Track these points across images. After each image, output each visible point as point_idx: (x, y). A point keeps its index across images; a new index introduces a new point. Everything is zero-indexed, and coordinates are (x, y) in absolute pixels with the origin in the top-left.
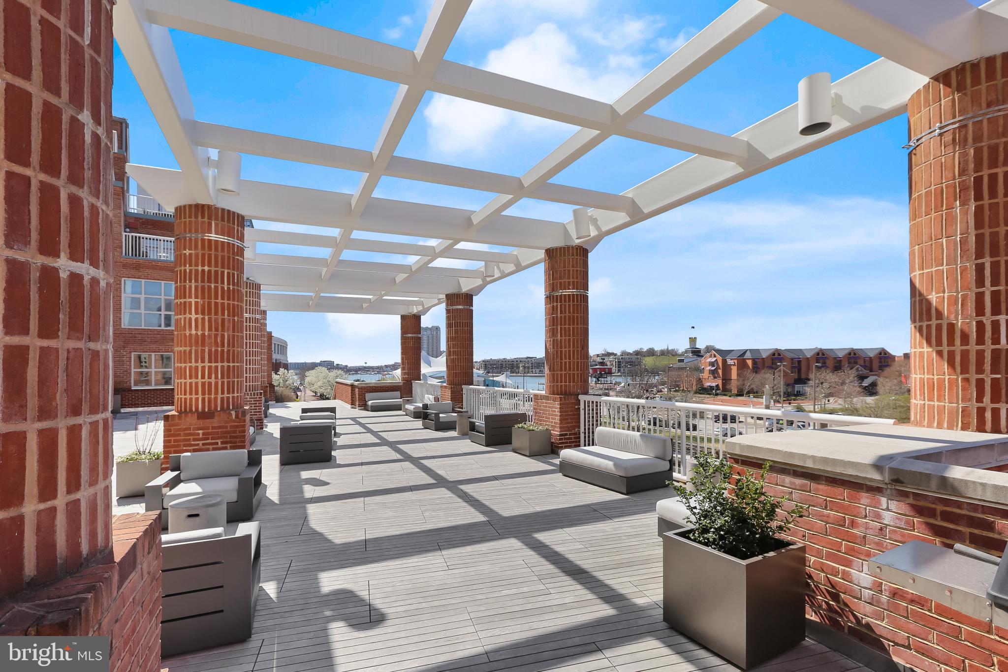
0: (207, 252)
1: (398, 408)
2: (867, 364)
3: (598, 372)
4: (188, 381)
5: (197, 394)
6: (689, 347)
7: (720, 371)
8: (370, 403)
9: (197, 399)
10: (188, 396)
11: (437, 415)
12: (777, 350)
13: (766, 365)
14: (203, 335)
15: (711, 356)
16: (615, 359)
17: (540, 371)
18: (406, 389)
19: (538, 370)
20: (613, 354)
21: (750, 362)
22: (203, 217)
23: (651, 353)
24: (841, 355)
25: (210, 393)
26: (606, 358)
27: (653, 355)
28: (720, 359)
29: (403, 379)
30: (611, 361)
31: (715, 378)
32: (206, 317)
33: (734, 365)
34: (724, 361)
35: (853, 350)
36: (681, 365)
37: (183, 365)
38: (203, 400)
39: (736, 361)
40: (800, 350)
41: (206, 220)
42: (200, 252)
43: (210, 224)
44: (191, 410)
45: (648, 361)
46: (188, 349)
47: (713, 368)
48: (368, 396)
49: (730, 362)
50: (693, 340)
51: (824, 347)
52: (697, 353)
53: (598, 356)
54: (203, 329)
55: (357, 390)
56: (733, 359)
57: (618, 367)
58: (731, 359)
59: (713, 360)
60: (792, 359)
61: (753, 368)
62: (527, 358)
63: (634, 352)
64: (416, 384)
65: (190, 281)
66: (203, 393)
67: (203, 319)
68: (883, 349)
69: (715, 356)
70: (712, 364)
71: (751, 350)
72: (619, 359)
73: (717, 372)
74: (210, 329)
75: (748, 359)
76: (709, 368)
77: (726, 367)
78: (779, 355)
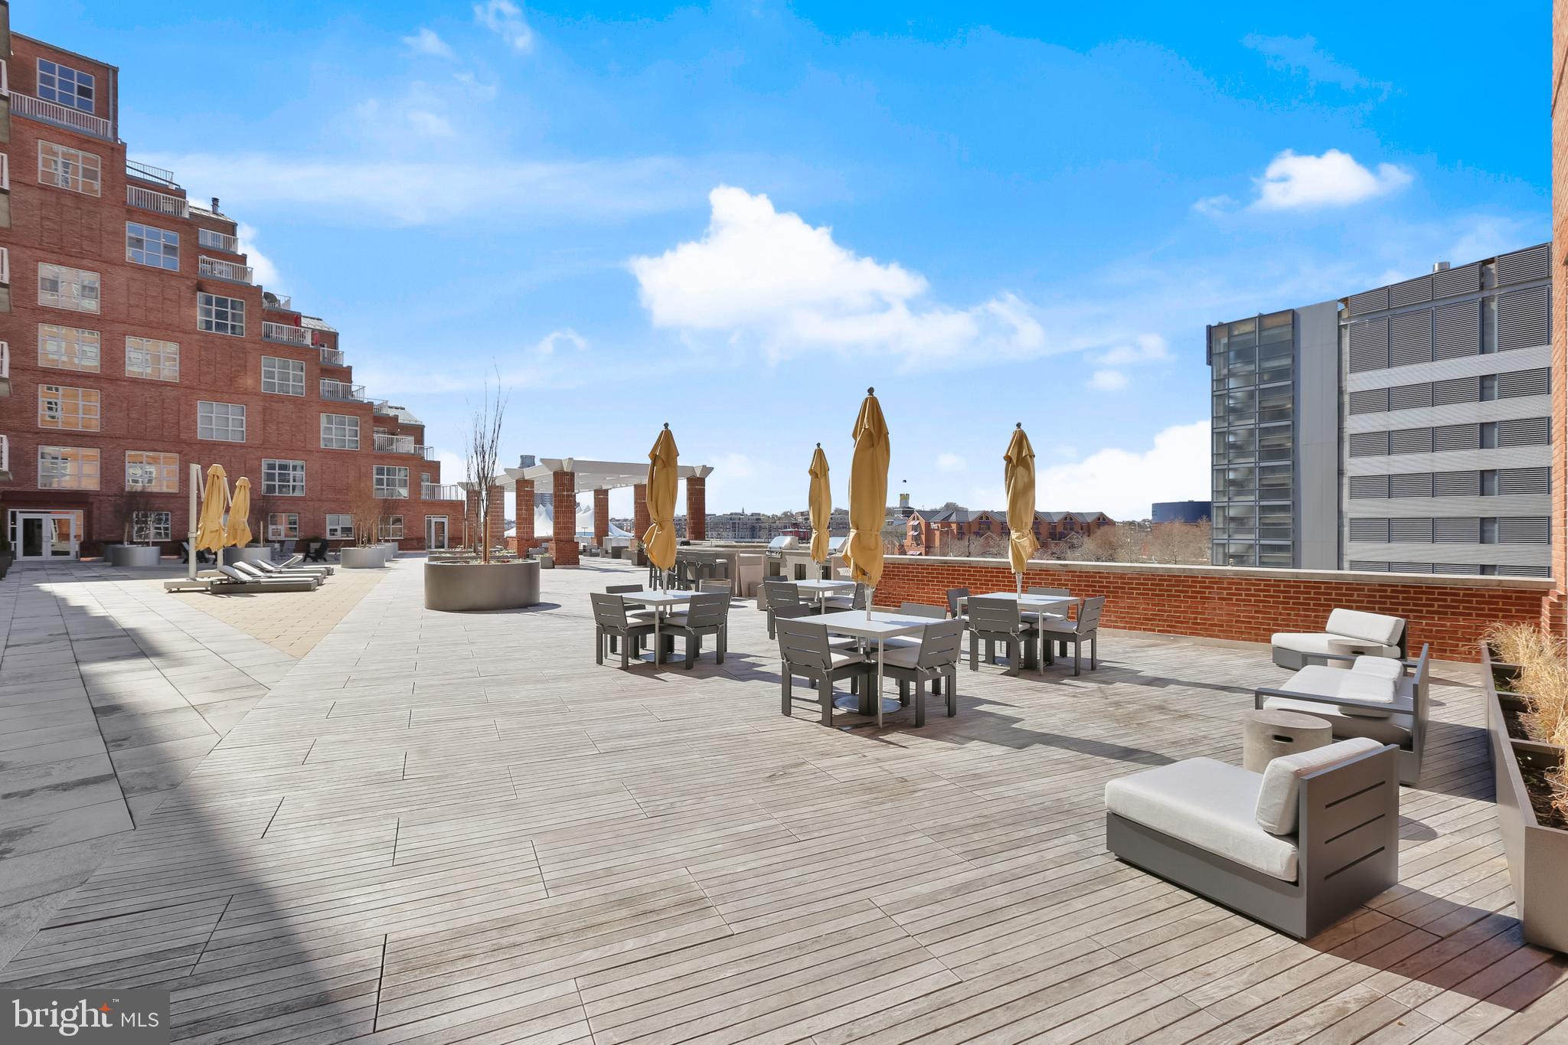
2: (1085, 530)
6: (898, 506)
7: (923, 537)
12: (985, 513)
13: (972, 531)
15: (914, 519)
21: (954, 526)
24: (1090, 520)
28: (923, 522)
31: (918, 545)
33: (937, 530)
34: (928, 525)
35: (1069, 514)
36: (891, 528)
39: (939, 525)
47: (916, 533)
49: (934, 526)
50: (904, 497)
52: (908, 512)
56: (937, 521)
58: (935, 523)
59: (916, 523)
60: (1002, 524)
61: (958, 533)
68: (1102, 514)
69: (918, 519)
70: (915, 528)
71: (958, 513)
73: (921, 539)
75: (954, 523)
76: (912, 533)
77: (929, 532)
78: (987, 518)
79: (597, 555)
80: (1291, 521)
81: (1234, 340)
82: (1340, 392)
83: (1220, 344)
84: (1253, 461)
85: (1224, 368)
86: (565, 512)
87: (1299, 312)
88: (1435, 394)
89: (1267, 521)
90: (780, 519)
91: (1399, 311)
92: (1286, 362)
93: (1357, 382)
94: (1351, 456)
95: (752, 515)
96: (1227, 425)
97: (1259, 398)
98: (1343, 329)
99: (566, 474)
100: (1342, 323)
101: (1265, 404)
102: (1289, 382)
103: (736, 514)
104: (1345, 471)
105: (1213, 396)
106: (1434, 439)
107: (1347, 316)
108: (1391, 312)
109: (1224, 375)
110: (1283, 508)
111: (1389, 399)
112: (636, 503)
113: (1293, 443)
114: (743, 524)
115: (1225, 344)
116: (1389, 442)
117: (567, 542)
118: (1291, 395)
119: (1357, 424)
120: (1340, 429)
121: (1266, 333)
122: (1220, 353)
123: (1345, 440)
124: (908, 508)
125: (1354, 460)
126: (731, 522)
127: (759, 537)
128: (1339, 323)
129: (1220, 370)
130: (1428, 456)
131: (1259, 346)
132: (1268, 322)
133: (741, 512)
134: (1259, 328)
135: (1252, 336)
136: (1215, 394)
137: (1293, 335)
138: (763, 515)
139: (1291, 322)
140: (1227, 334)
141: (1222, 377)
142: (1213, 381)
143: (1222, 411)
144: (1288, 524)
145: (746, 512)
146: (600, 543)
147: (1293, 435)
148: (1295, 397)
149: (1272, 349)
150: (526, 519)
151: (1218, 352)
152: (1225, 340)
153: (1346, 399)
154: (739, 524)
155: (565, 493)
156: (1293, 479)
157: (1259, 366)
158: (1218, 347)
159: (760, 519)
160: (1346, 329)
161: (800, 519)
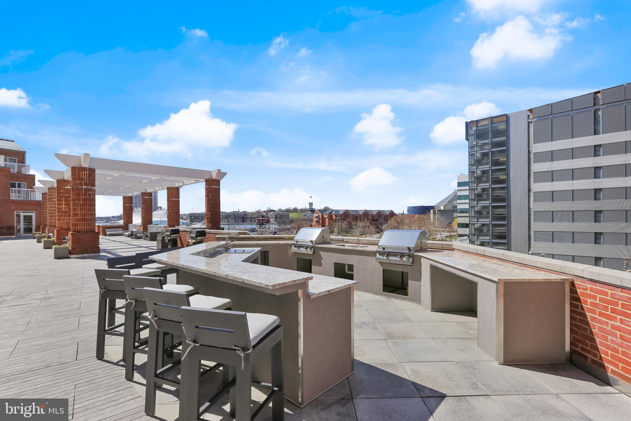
0: (67, 191)
1: (121, 235)
2: (386, 217)
3: (261, 222)
4: (62, 222)
5: (65, 224)
6: (309, 208)
7: (321, 221)
8: (108, 233)
9: (65, 226)
10: (62, 225)
11: (136, 234)
12: (346, 210)
13: (341, 218)
14: (66, 211)
15: (316, 213)
16: (274, 214)
17: (228, 221)
18: (125, 227)
19: (226, 220)
20: (274, 211)
21: (334, 217)
22: (66, 183)
23: (295, 210)
25: (68, 224)
26: (268, 213)
27: (296, 212)
28: (320, 215)
29: (124, 223)
30: (271, 215)
31: (318, 224)
32: (67, 207)
33: (327, 218)
34: (323, 216)
35: (379, 211)
36: (306, 217)
37: (61, 218)
38: (66, 226)
39: (328, 216)
40: (358, 211)
41: (67, 183)
42: (65, 191)
43: (68, 185)
44: (63, 228)
45: (292, 215)
46: (62, 214)
47: (317, 220)
48: (106, 230)
49: (325, 216)
50: (311, 204)
51: (381, 210)
52: (313, 211)
53: (265, 212)
54: (66, 209)
55: (101, 228)
56: (327, 215)
57: (276, 219)
58: (326, 215)
59: (317, 215)
60: (353, 215)
61: (336, 219)
62: (234, 212)
63: (286, 210)
64: (130, 225)
65: (63, 198)
66: (66, 224)
67: (66, 207)
68: (392, 211)
69: (318, 213)
70: (317, 217)
71: (335, 211)
72: (276, 214)
73: (319, 222)
74: (68, 209)
75: (333, 215)
76: (315, 219)
77: (323, 219)
78: (347, 213)
79: (140, 238)
80: (506, 213)
81: (479, 128)
82: (529, 153)
83: (472, 130)
84: (489, 185)
85: (474, 141)
86: (83, 205)
87: (509, 115)
88: (573, 153)
89: (495, 213)
90: (255, 214)
91: (556, 115)
92: (504, 138)
93: (537, 148)
94: (534, 182)
95: (243, 212)
96: (476, 168)
97: (491, 155)
98: (530, 124)
99: (84, 169)
100: (530, 121)
101: (494, 158)
102: (505, 148)
103: (236, 212)
104: (531, 189)
105: (469, 155)
106: (573, 174)
107: (532, 117)
108: (553, 116)
109: (474, 145)
110: (503, 207)
111: (552, 156)
112: (168, 200)
113: (507, 176)
114: (239, 216)
115: (474, 130)
116: (552, 176)
117: (86, 232)
118: (506, 154)
119: (537, 167)
120: (529, 170)
121: (494, 125)
122: (472, 135)
123: (531, 175)
124: (312, 209)
125: (536, 184)
126: (233, 215)
127: (246, 222)
128: (528, 120)
129: (472, 142)
130: (571, 182)
131: (491, 131)
132: (495, 120)
133: (238, 211)
134: (491, 123)
135: (488, 126)
136: (470, 153)
137: (507, 126)
138: (248, 212)
139: (506, 120)
140: (476, 125)
141: (473, 146)
142: (469, 147)
143: (473, 161)
144: (505, 214)
145: (240, 211)
146: (145, 229)
147: (507, 173)
148: (508, 154)
149: (497, 133)
150: (66, 212)
151: (471, 134)
152: (475, 128)
153: (532, 156)
154: (237, 216)
155: (84, 187)
156: (507, 193)
157: (491, 140)
158: (471, 131)
159: (246, 214)
160: (532, 123)
161: (264, 214)
